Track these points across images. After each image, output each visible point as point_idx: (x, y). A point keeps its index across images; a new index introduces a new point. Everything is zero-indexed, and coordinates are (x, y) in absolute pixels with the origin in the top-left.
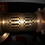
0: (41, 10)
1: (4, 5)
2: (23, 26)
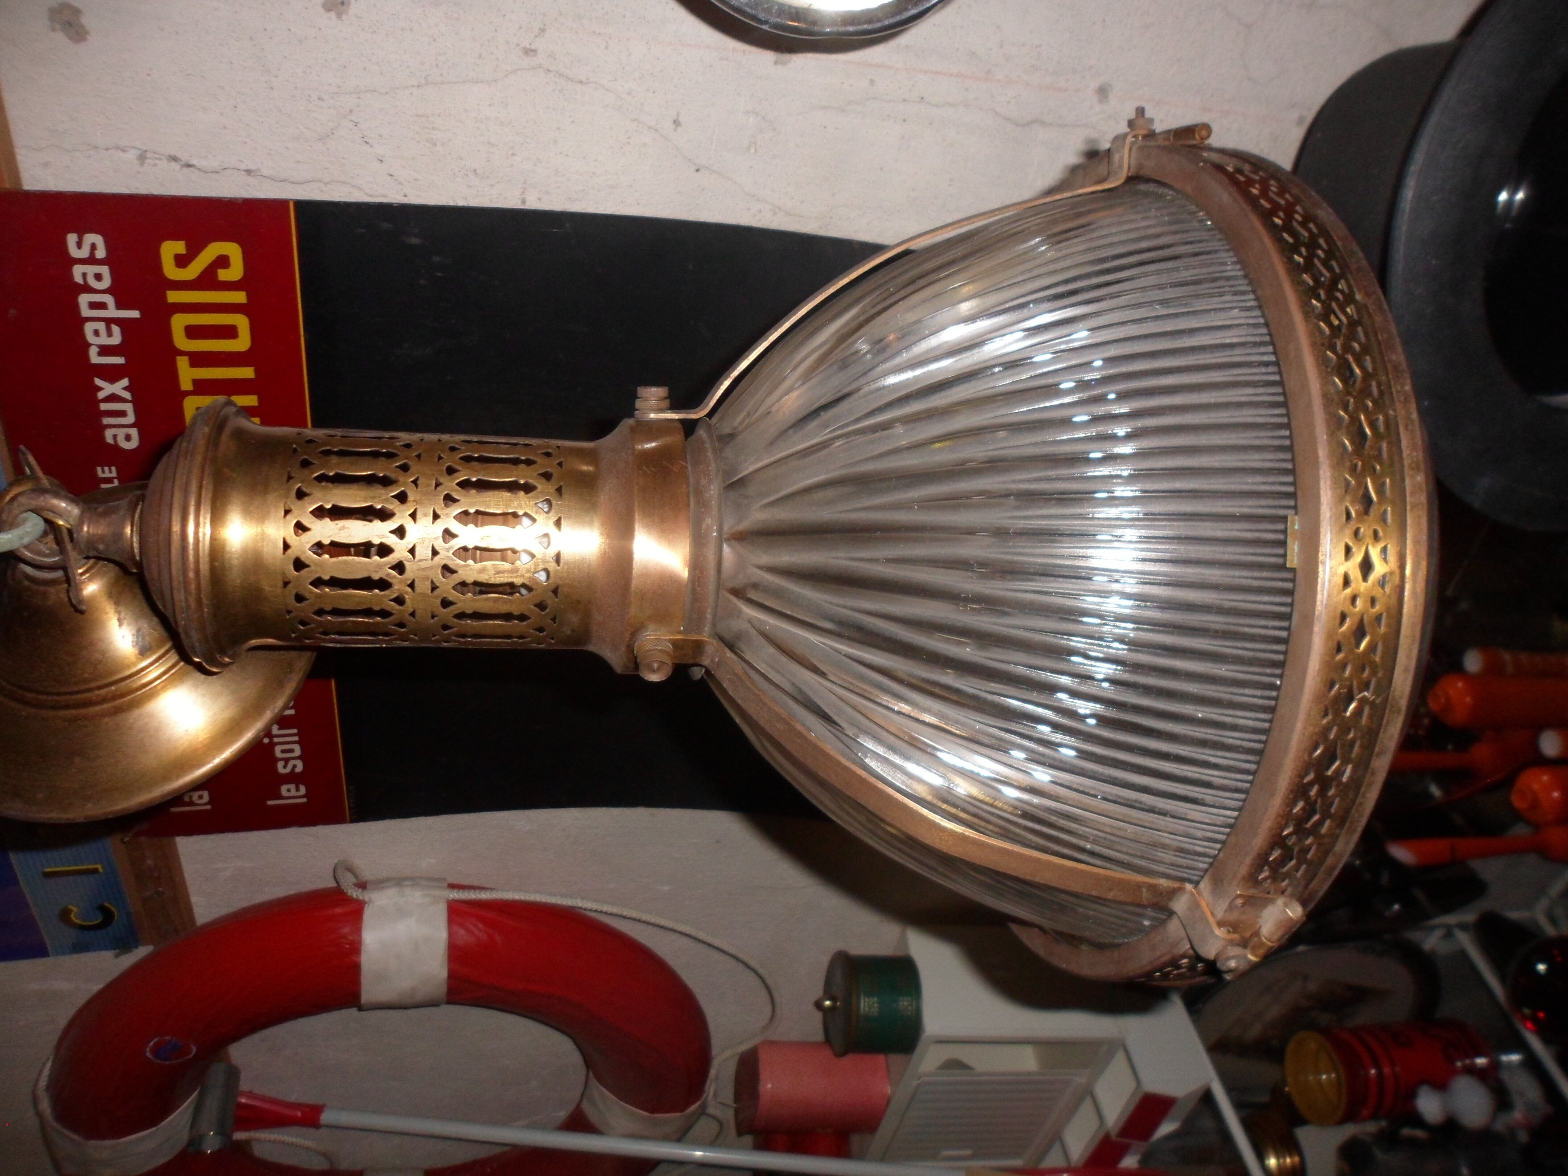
0: (673, 407)
1: (233, 250)
2: (439, 578)
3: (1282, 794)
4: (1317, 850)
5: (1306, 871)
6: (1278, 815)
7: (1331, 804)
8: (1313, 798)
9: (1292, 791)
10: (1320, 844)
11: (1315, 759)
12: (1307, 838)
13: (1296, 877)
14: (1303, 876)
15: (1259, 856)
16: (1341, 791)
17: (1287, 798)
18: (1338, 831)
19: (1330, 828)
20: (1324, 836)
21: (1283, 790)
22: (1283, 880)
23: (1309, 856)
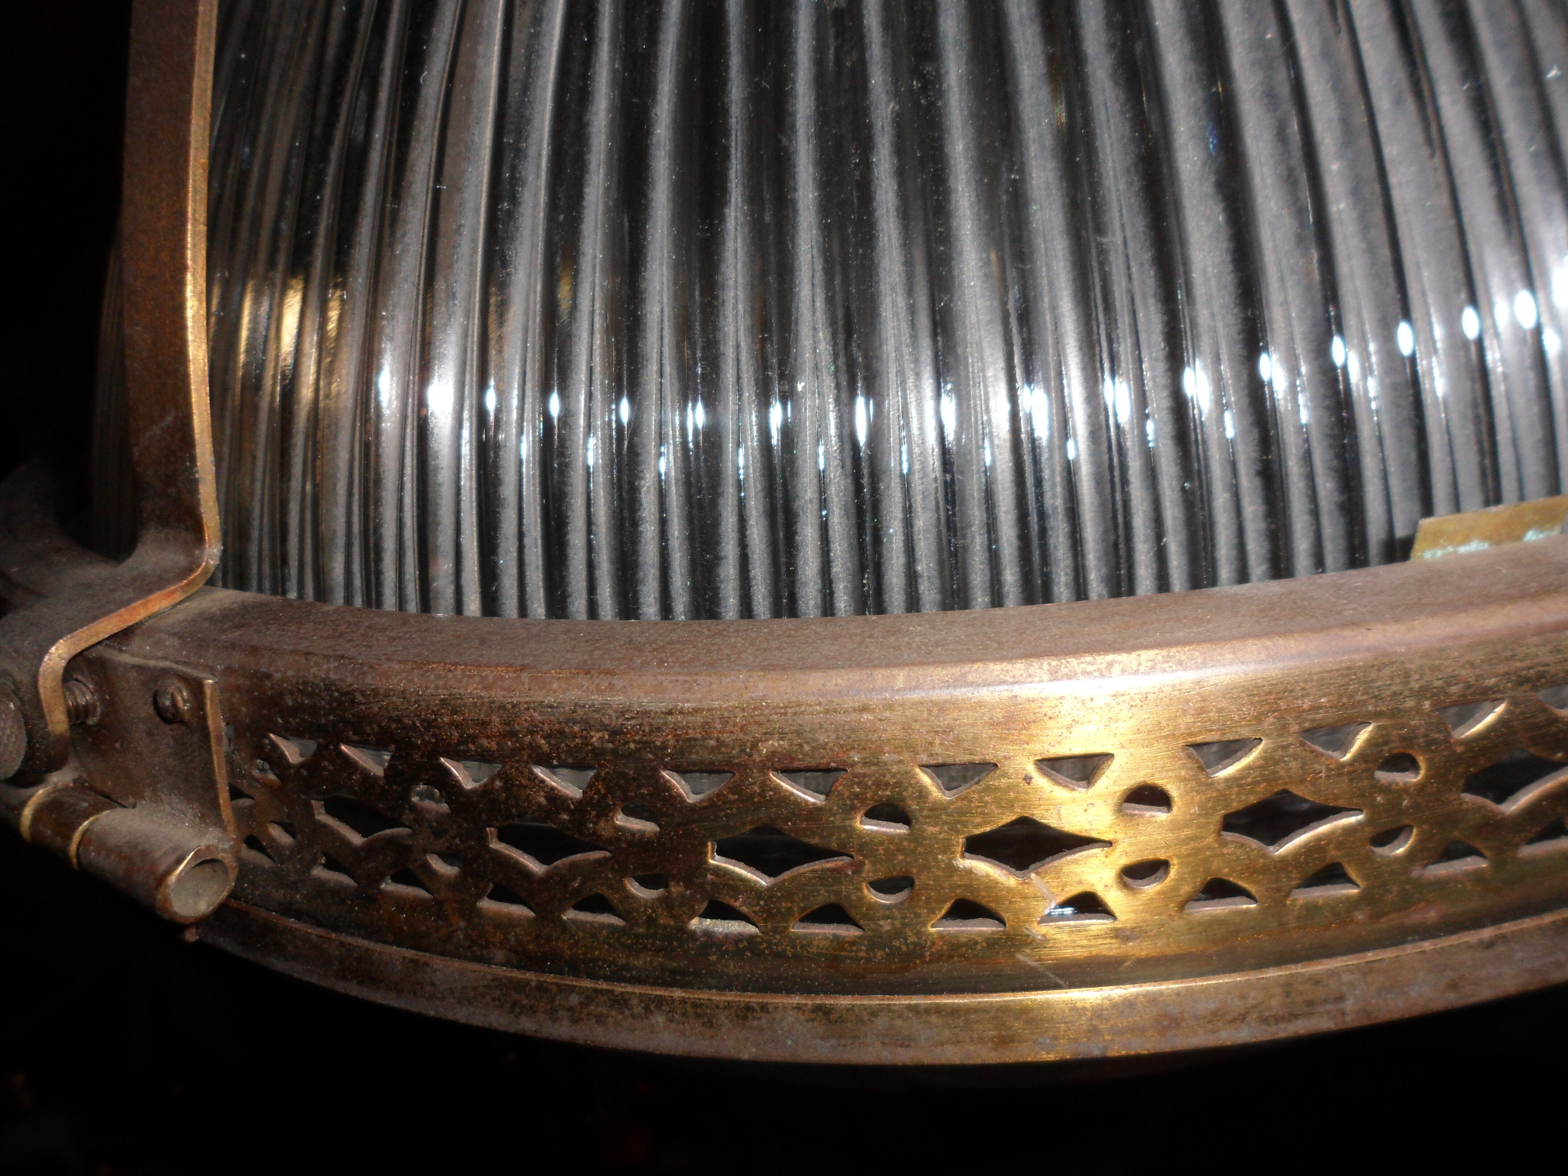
3: (597, 699)
4: (416, 905)
5: (336, 891)
6: (509, 712)
7: (598, 904)
8: (604, 829)
9: (615, 733)
10: (437, 908)
11: (765, 785)
12: (447, 857)
13: (308, 867)
14: (321, 886)
15: (346, 699)
16: (651, 922)
17: (587, 725)
18: (500, 955)
19: (504, 924)
20: (470, 911)
21: (618, 700)
22: (287, 828)
23: (388, 886)
